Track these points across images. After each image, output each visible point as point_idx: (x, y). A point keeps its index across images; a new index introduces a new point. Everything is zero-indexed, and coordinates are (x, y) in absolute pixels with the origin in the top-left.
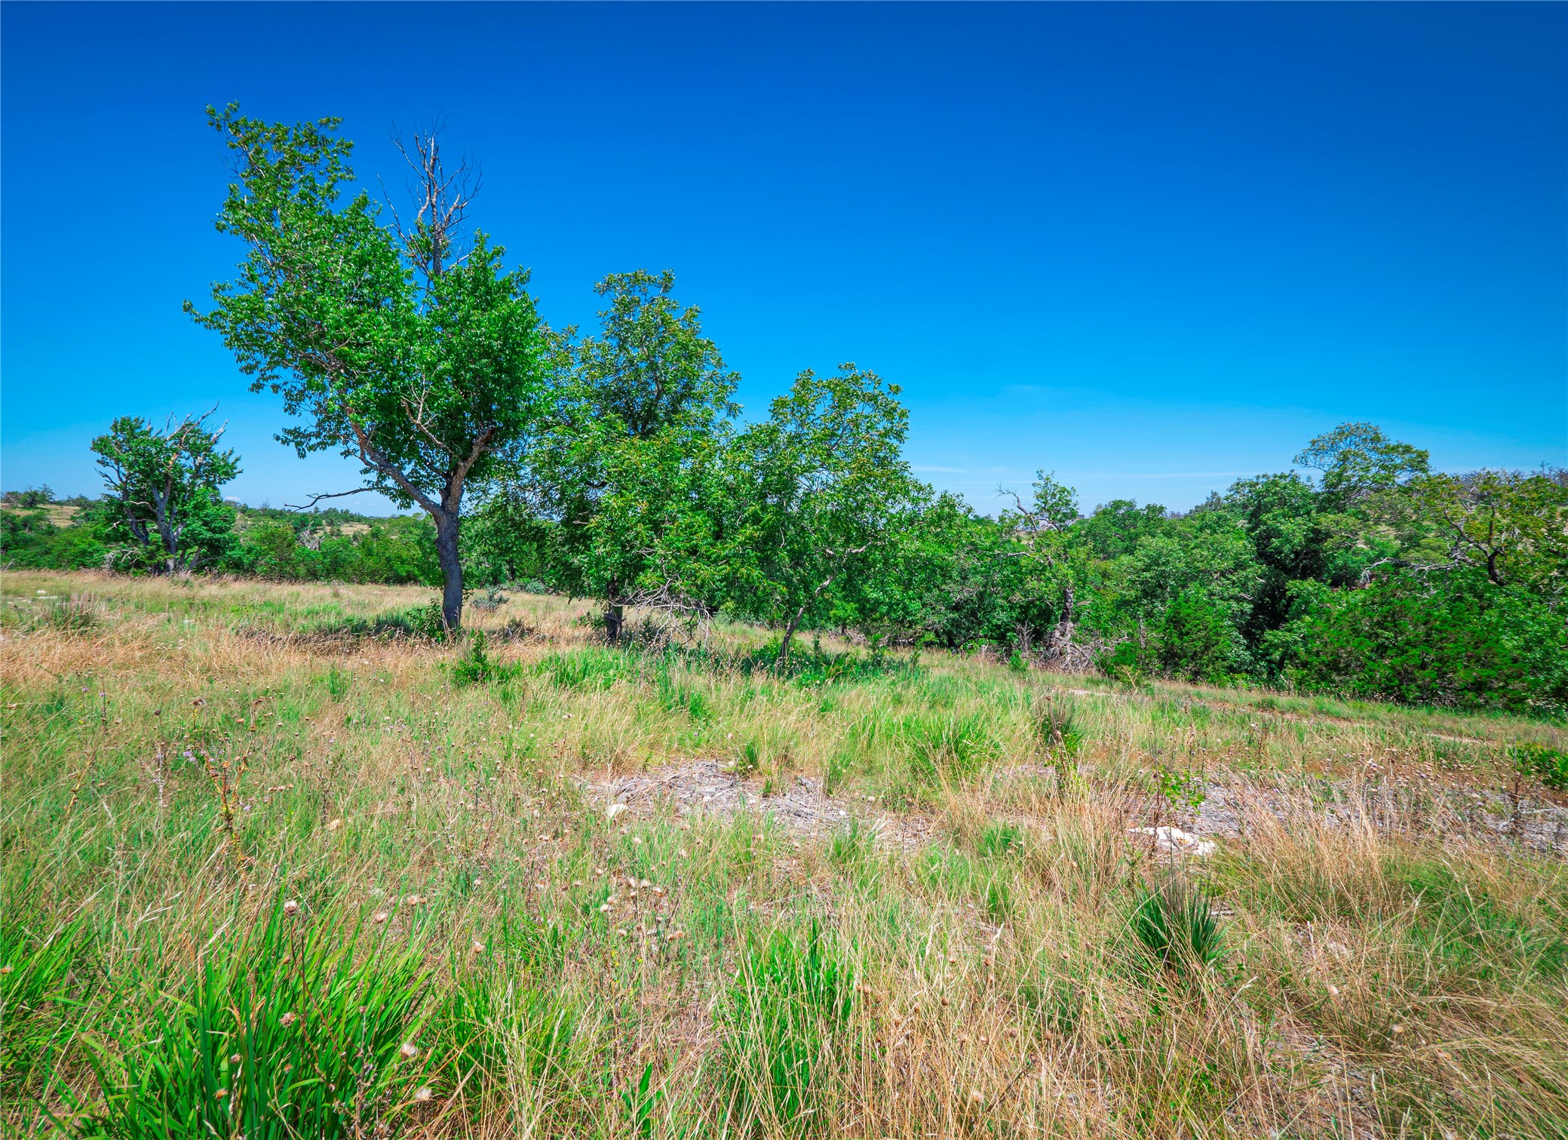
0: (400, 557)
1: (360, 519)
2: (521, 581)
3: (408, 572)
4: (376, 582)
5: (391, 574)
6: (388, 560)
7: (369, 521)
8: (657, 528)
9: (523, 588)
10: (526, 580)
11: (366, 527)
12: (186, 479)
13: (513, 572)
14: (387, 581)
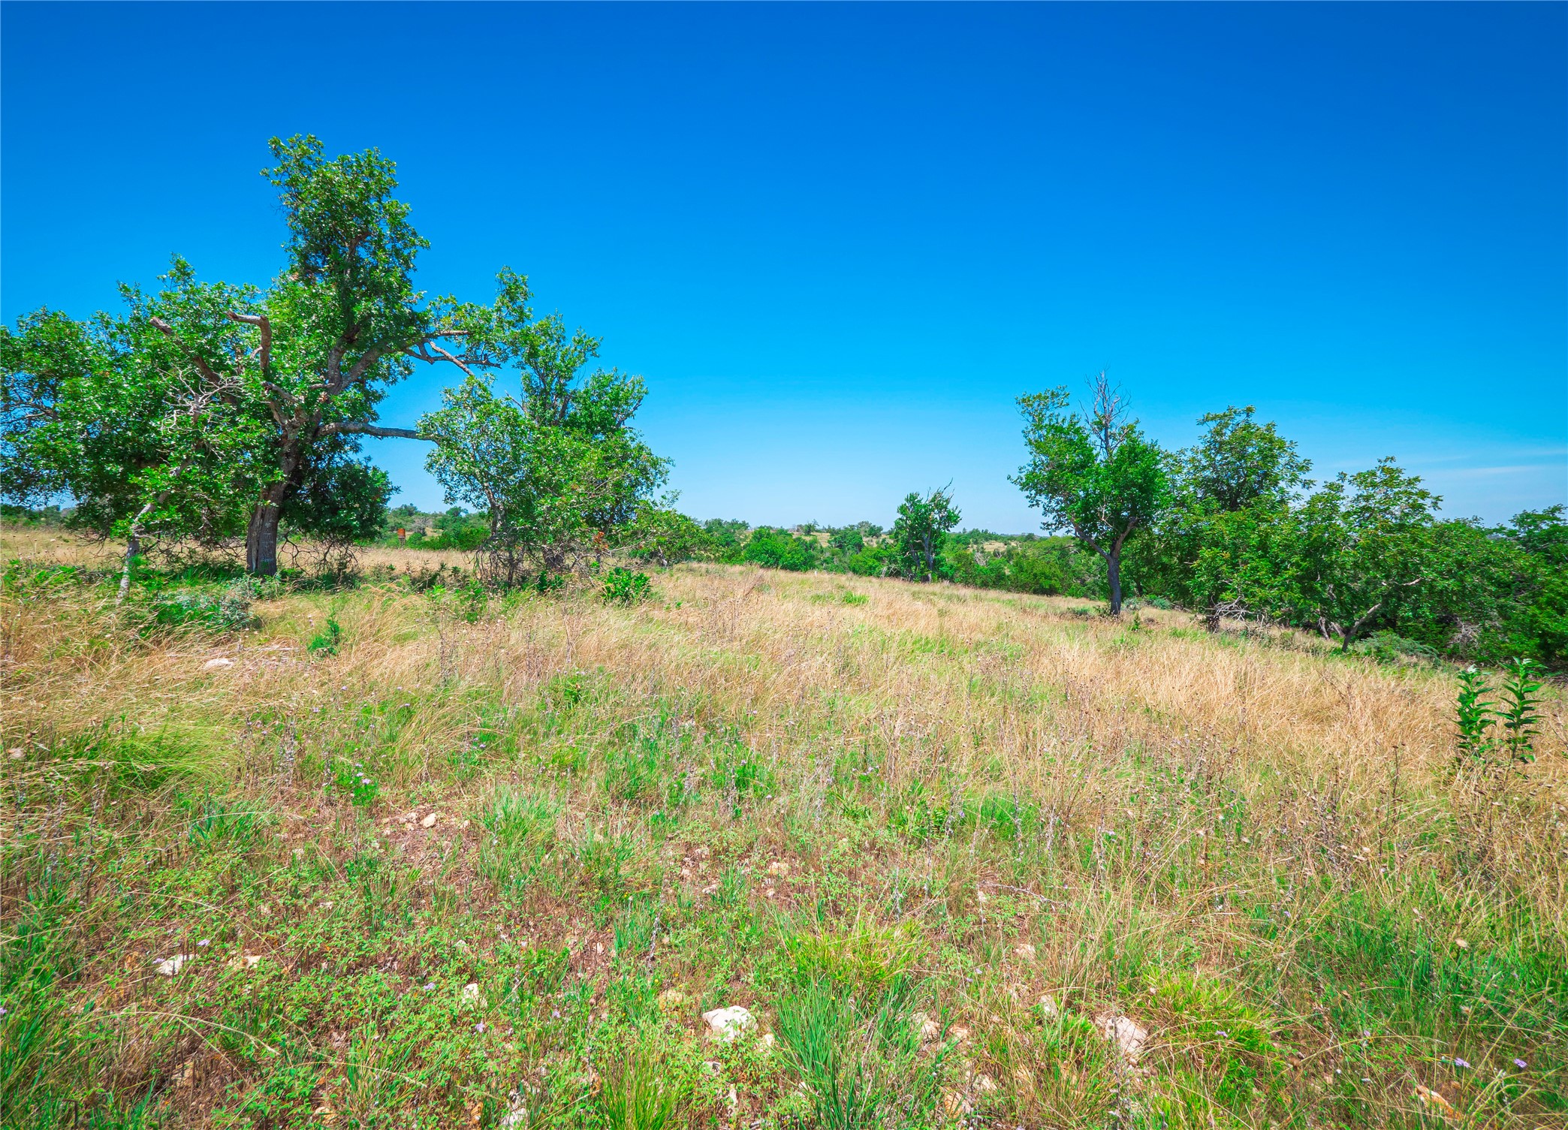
0: (1044, 574)
1: (996, 538)
2: (1148, 597)
4: (1027, 592)
5: (1037, 586)
6: (1035, 575)
7: (1006, 539)
8: (1234, 566)
9: (1150, 603)
10: (1153, 596)
11: (1002, 544)
12: (935, 527)
13: (1140, 589)
14: (1035, 592)
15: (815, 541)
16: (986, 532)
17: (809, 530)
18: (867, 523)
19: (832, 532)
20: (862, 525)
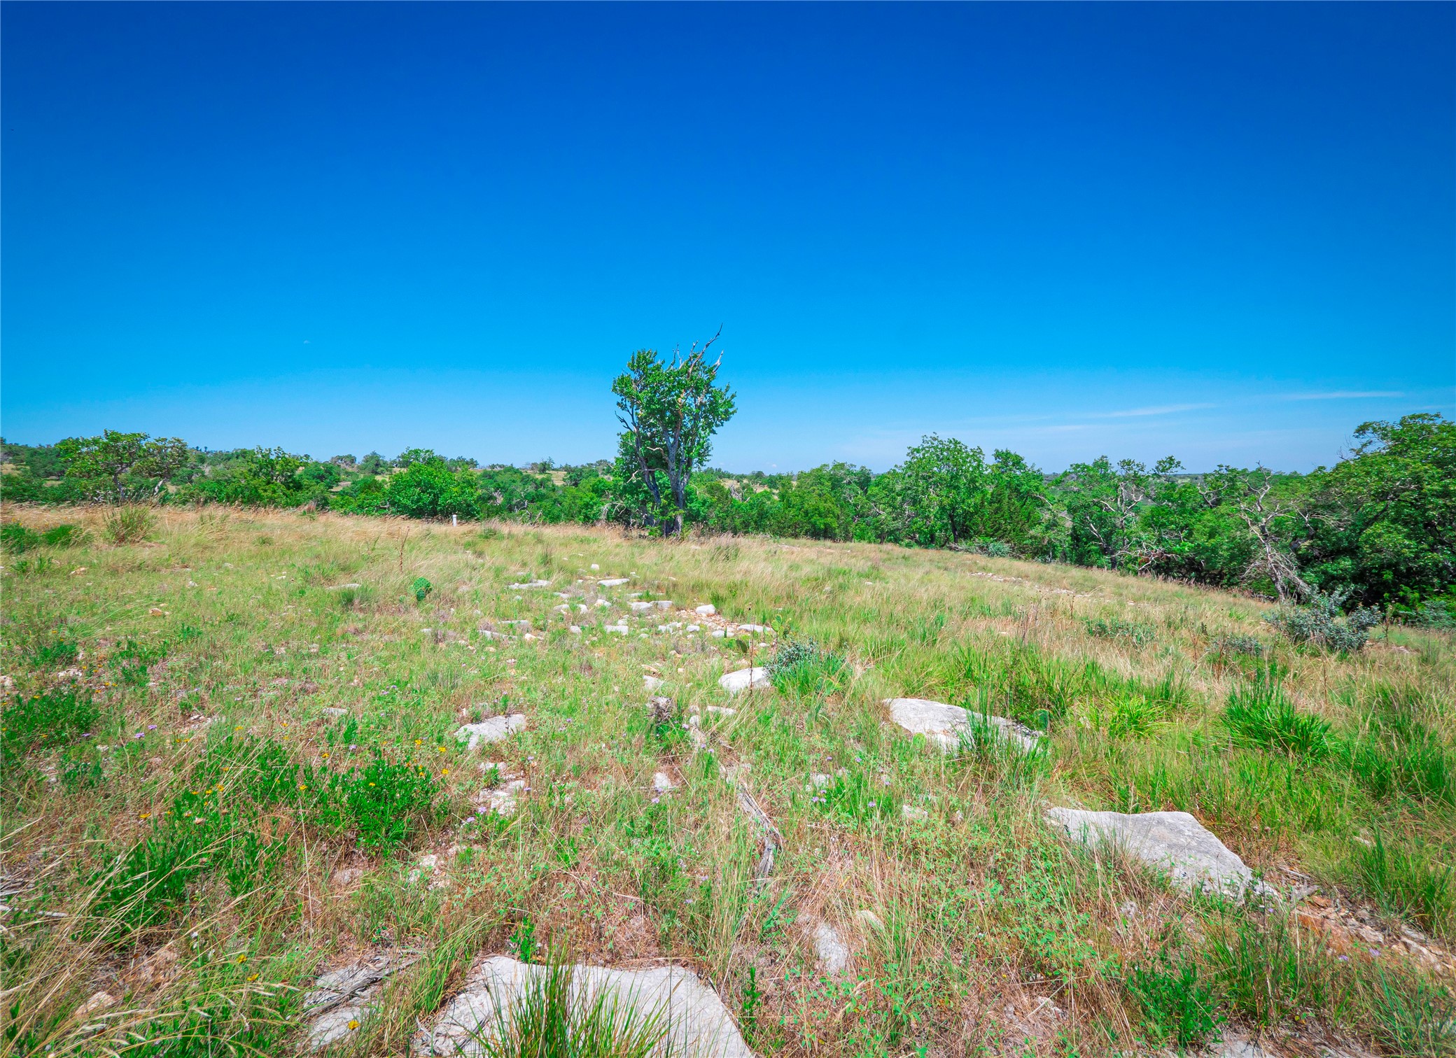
3: (825, 524)
7: (739, 478)
15: (549, 480)
16: (720, 470)
17: (544, 468)
18: (605, 461)
19: (568, 469)
20: (600, 463)
